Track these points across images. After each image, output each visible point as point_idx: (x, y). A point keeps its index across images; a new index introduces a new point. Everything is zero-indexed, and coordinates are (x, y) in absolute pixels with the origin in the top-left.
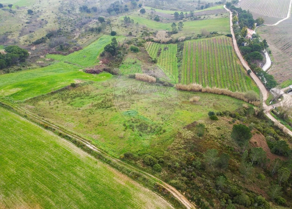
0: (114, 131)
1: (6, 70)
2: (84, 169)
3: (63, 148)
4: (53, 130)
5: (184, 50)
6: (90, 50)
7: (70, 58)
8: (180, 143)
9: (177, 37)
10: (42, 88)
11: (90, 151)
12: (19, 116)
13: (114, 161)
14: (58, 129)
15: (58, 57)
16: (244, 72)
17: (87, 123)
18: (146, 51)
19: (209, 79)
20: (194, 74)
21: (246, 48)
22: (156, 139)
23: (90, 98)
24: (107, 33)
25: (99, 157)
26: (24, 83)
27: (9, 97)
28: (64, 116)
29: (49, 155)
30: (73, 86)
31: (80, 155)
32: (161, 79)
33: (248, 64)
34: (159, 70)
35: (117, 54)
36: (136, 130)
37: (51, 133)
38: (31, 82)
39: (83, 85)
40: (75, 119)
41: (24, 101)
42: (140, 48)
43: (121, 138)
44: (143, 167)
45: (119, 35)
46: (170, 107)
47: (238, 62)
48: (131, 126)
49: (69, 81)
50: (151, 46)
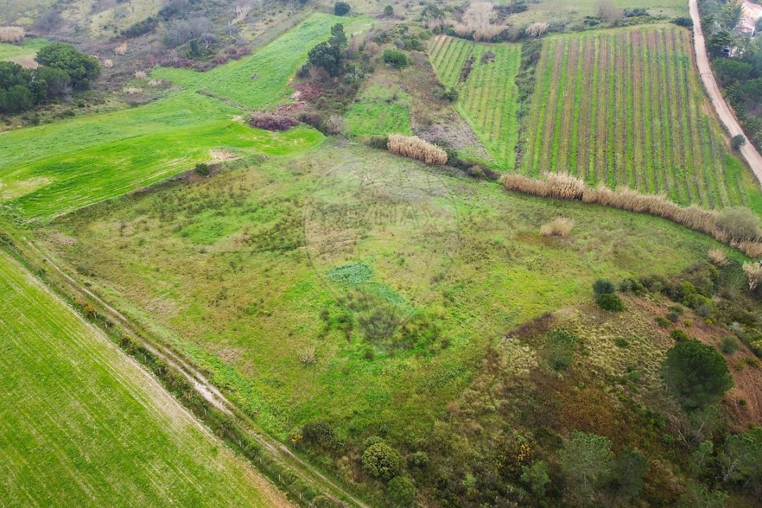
0: (290, 335)
1: (31, 115)
2: (175, 470)
3: (127, 393)
4: (108, 326)
5: (541, 63)
6: (270, 57)
7: (214, 79)
8: (491, 390)
9: (525, 22)
10: (113, 179)
11: (200, 408)
12: (26, 271)
13: (270, 449)
14: (122, 321)
15: (183, 76)
16: (722, 143)
17: (215, 304)
18: (429, 64)
19: (610, 160)
20: (565, 142)
21: (734, 66)
22: (416, 373)
23: (243, 214)
24: (324, 7)
25: (226, 431)
26: (66, 161)
27: (13, 207)
28: (154, 273)
29: (82, 410)
30: (203, 171)
31: (170, 420)
32: (463, 155)
33: (737, 116)
34: (462, 124)
35: (344, 72)
36: (358, 335)
37: (98, 335)
38: (85, 157)
39: (232, 169)
40: (182, 287)
41: (50, 221)
42: (413, 54)
43: (307, 364)
44: (356, 480)
45: (356, 15)
46: (477, 253)
47: (704, 110)
48: (342, 322)
49: (194, 154)
50: (444, 50)
